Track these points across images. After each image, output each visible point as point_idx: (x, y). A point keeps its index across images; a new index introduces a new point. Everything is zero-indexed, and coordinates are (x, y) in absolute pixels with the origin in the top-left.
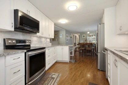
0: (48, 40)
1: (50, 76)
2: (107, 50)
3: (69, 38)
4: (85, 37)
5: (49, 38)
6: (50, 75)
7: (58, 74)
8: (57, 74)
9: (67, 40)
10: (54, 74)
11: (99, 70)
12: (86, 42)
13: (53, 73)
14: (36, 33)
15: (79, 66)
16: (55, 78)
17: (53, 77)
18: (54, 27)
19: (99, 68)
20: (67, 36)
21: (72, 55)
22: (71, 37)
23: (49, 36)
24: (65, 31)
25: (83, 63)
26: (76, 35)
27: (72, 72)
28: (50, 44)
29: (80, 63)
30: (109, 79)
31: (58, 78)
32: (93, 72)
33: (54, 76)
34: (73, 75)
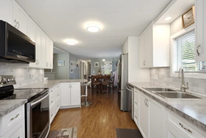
0: (42, 72)
1: (59, 135)
2: (133, 87)
3: (74, 67)
4: (98, 66)
5: (42, 69)
6: (58, 133)
7: (71, 128)
8: (70, 130)
9: (72, 71)
10: (66, 131)
11: (122, 111)
12: (99, 74)
13: (63, 130)
14: (29, 63)
15: (97, 111)
16: (68, 136)
17: (65, 136)
18: (54, 49)
19: (122, 109)
20: (72, 64)
21: (85, 94)
22: (77, 66)
23: (47, 66)
24: (68, 55)
25: (100, 105)
26: (84, 61)
27: (91, 121)
28: (45, 79)
29: (97, 106)
30: (135, 120)
31: (74, 134)
32: (116, 114)
33: (65, 134)
34: (93, 124)
